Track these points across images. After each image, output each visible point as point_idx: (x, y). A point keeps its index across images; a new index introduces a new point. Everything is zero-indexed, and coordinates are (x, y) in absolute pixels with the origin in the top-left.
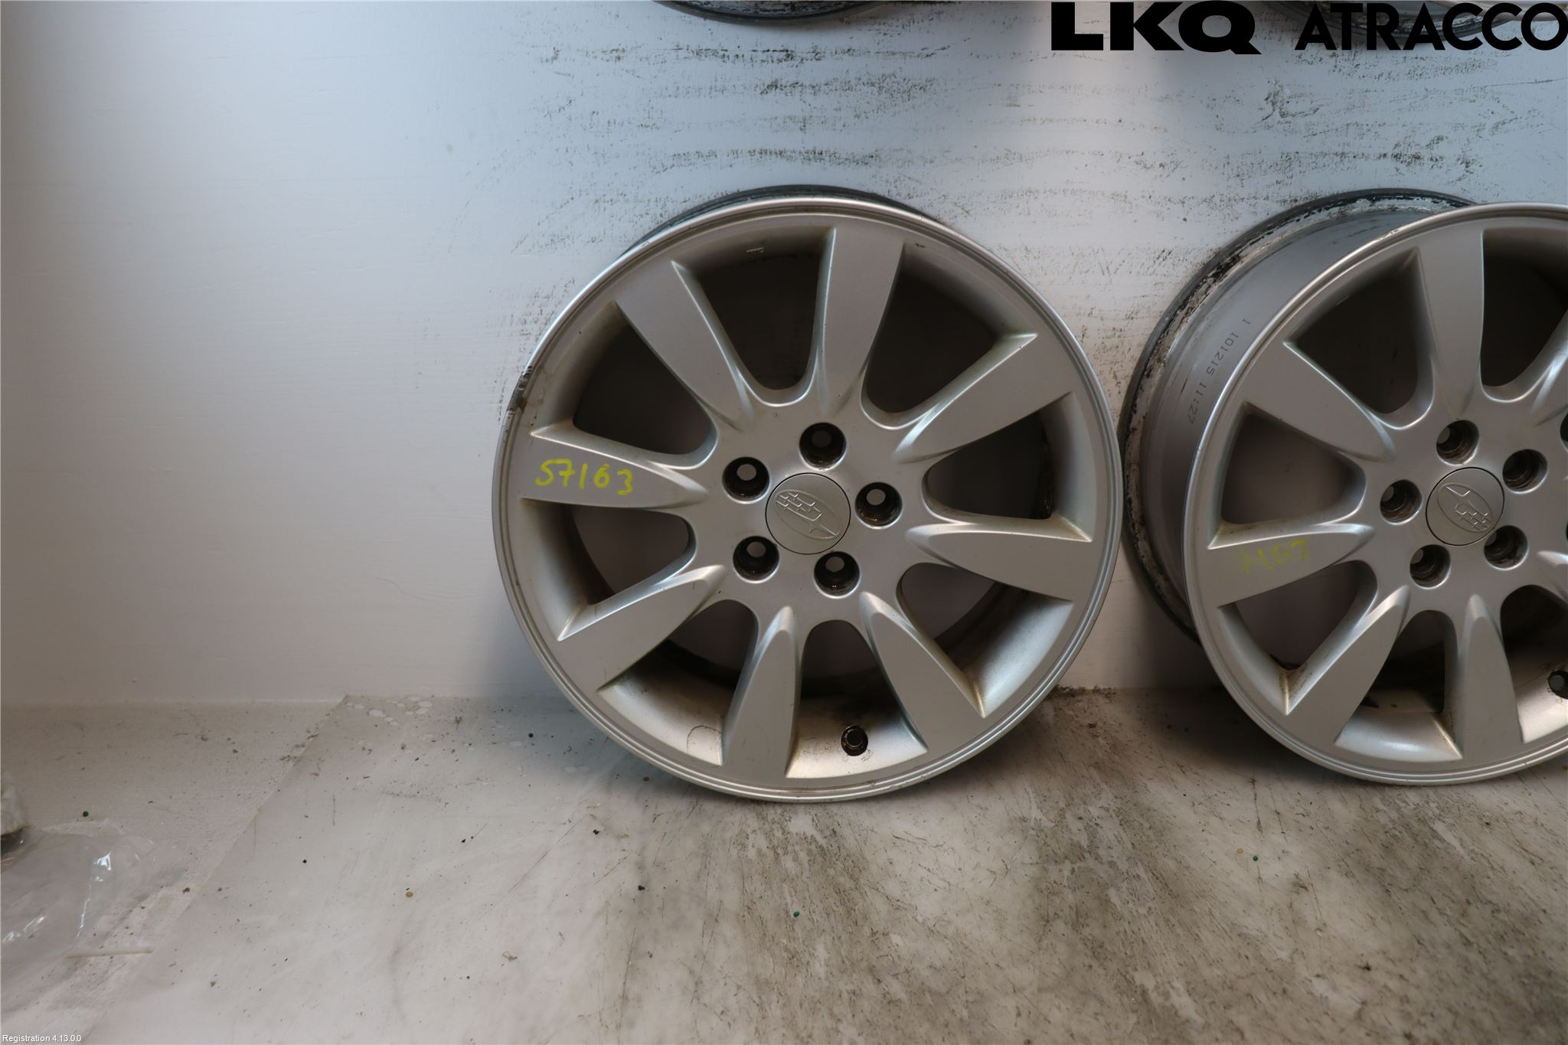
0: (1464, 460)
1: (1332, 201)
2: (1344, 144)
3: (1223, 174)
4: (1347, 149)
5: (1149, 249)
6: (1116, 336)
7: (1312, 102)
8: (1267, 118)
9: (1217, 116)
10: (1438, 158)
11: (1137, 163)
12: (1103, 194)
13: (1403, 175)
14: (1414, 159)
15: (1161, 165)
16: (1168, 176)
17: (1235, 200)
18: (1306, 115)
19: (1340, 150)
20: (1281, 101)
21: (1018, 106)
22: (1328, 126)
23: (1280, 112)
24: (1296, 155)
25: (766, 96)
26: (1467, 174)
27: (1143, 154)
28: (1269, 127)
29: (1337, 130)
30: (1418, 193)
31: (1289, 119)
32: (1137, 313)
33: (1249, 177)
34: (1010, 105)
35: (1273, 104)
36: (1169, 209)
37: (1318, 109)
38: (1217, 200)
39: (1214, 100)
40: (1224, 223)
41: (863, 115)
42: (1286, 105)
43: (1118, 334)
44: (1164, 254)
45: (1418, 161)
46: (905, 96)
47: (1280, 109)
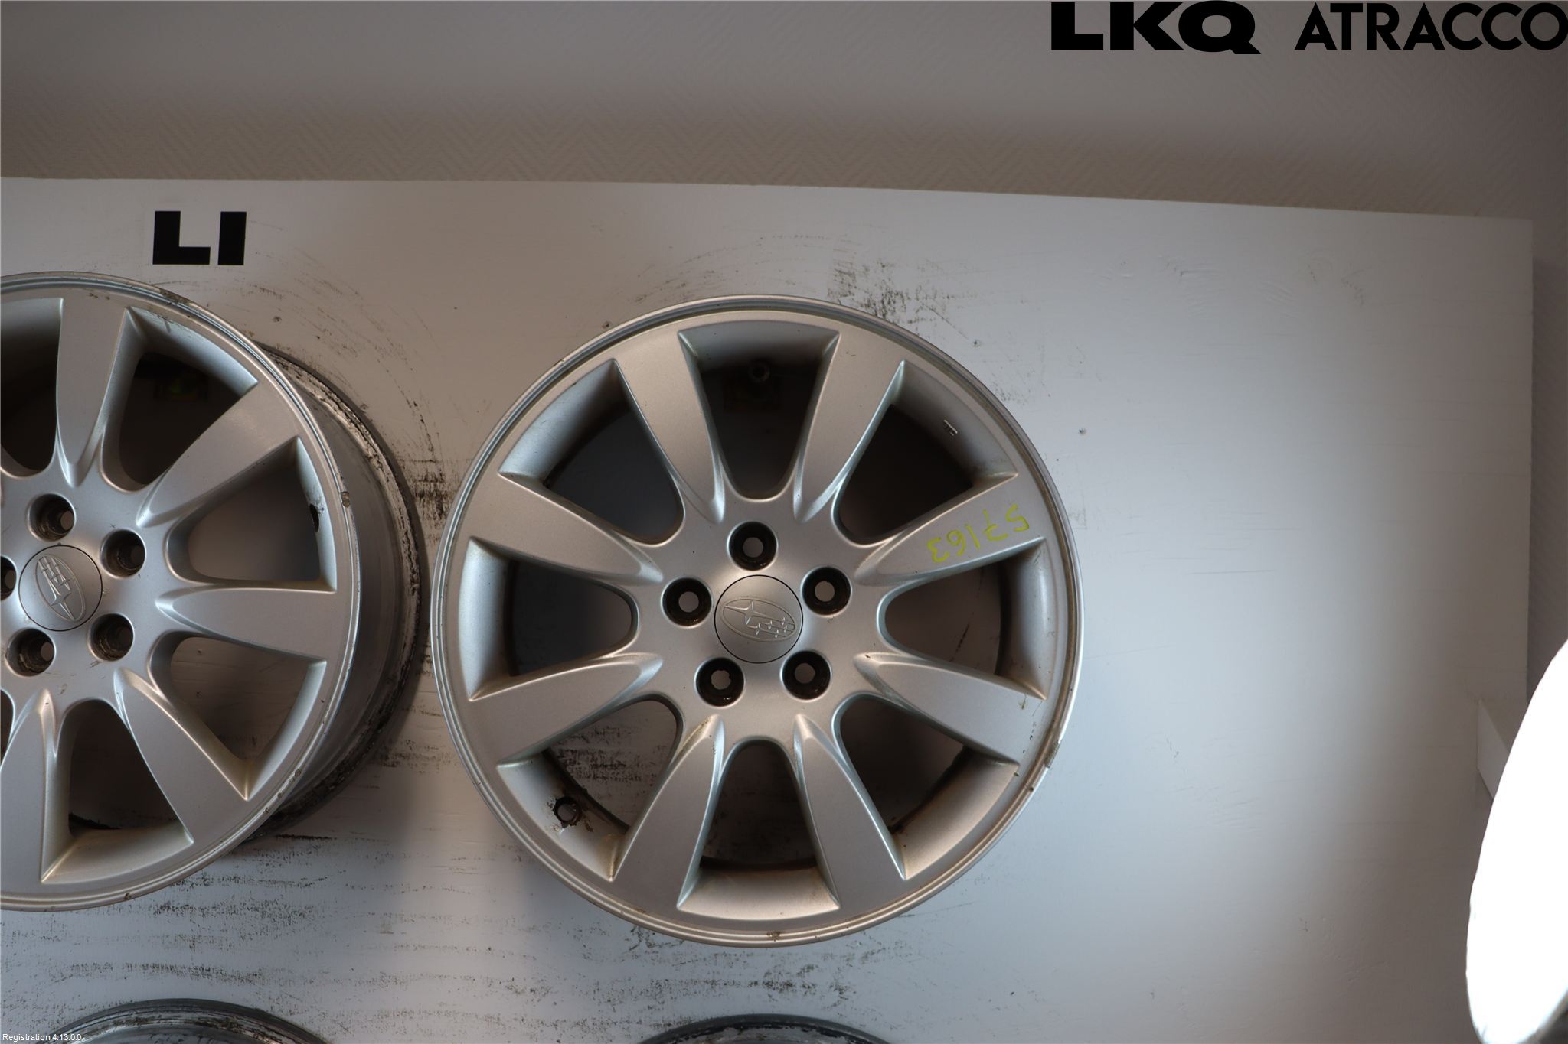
1: (699, 1029)
2: (713, 973)
3: (594, 998)
4: (716, 977)
8: (634, 948)
9: (585, 946)
10: (810, 985)
11: (508, 988)
12: (476, 1015)
13: (776, 1000)
14: (785, 986)
15: (532, 990)
16: (539, 1000)
17: (607, 1025)
18: (673, 946)
19: (710, 977)
21: (392, 933)
22: (695, 956)
23: (646, 943)
24: (666, 982)
25: (158, 916)
26: (841, 999)
27: (513, 979)
28: (637, 956)
29: (704, 960)
30: (787, 1022)
31: (656, 949)
33: (621, 1002)
34: (384, 933)
35: (639, 935)
36: (542, 1030)
38: (589, 1024)
39: (581, 931)
41: (247, 937)
45: (790, 988)
46: (286, 921)
47: (647, 940)
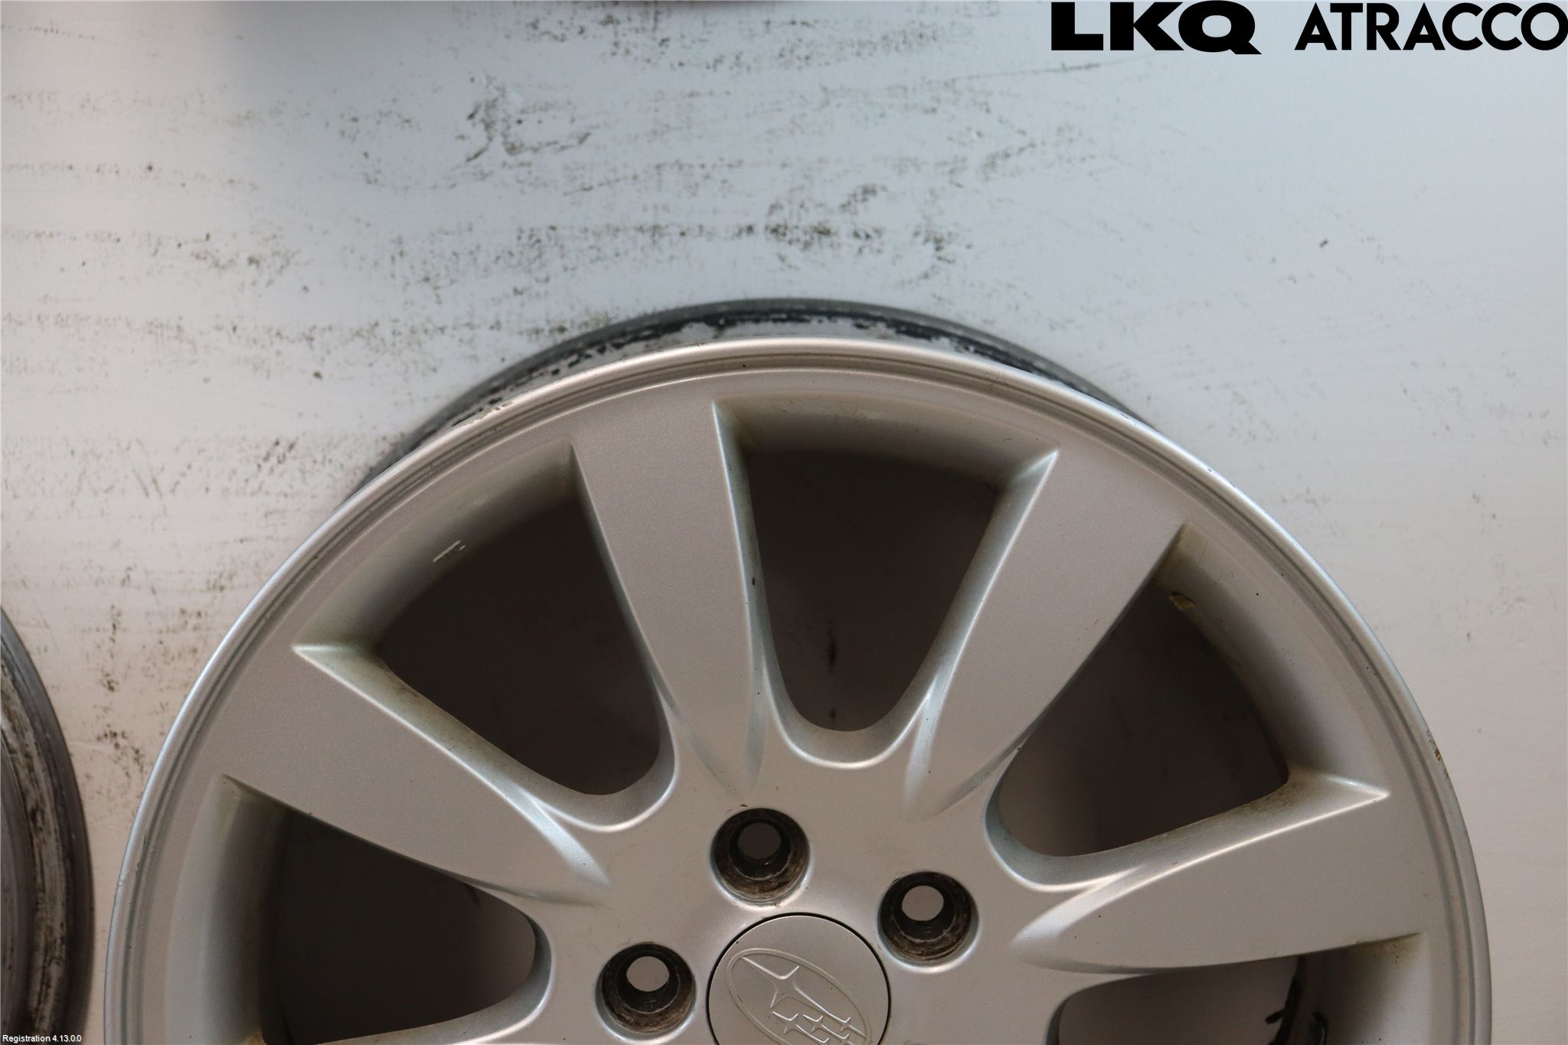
0: (782, 898)
1: (629, 329)
2: (656, 207)
3: (393, 276)
4: (663, 219)
5: (244, 439)
6: (190, 626)
7: (573, 120)
8: (476, 156)
9: (366, 155)
10: (870, 232)
11: (198, 257)
12: (128, 324)
13: (797, 269)
14: (816, 236)
15: (251, 261)
16: (270, 283)
17: (426, 331)
18: (563, 148)
19: (649, 220)
20: (504, 120)
22: (614, 170)
23: (505, 143)
24: (552, 233)
26: (939, 263)
27: (208, 237)
28: (484, 176)
29: (635, 177)
30: (823, 309)
31: (526, 156)
32: (230, 577)
33: (452, 282)
35: (488, 126)
36: (278, 353)
37: (587, 135)
38: (385, 331)
39: (355, 120)
40: (405, 380)
42: (515, 128)
43: (193, 622)
44: (280, 450)
45: (826, 240)
47: (505, 136)
